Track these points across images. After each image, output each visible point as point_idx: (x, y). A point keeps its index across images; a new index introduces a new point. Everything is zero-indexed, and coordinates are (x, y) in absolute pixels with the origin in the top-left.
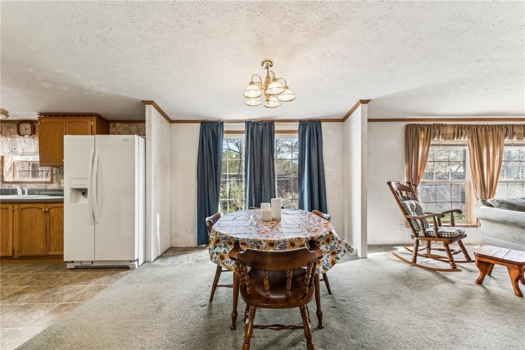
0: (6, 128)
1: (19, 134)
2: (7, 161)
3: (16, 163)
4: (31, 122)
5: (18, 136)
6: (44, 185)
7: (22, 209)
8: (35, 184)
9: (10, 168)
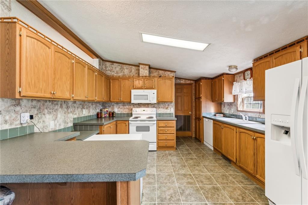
0: (239, 77)
1: (245, 79)
2: (240, 97)
3: (244, 98)
4: (251, 69)
5: (244, 81)
6: (258, 114)
7: (240, 132)
8: (253, 113)
9: (241, 102)
